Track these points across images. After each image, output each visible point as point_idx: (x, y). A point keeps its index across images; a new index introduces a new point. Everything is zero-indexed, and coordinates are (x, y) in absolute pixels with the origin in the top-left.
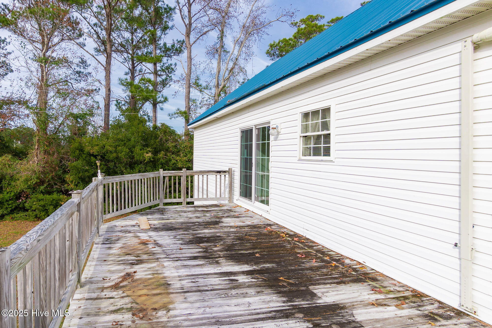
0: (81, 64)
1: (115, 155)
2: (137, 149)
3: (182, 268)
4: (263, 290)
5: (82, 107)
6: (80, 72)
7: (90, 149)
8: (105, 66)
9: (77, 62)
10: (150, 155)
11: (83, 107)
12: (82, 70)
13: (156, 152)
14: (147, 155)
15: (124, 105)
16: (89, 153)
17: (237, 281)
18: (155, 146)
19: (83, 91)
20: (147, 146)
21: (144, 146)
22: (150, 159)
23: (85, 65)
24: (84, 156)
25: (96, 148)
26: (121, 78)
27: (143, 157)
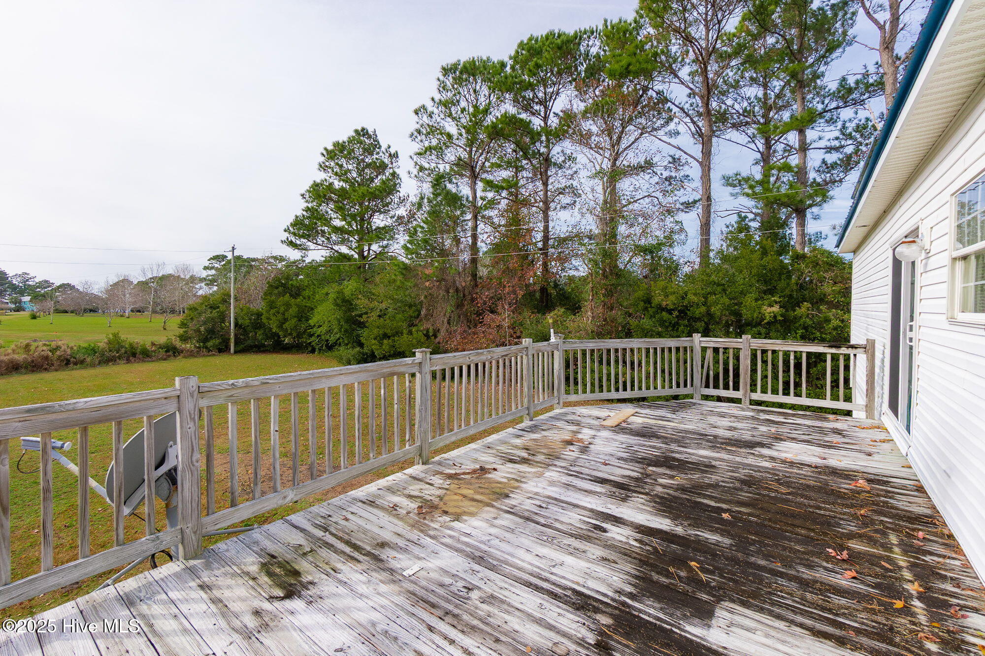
0: (671, 165)
1: (703, 309)
2: (749, 300)
3: (561, 486)
4: (619, 561)
5: (656, 234)
6: (671, 177)
7: (662, 300)
8: (700, 160)
9: (665, 163)
10: (776, 309)
11: (658, 233)
12: (673, 174)
13: (791, 303)
14: (770, 310)
15: (754, 220)
16: (660, 306)
17: (605, 531)
18: (787, 292)
19: (678, 206)
20: (771, 292)
21: (765, 292)
22: (775, 317)
23: (679, 164)
24: (651, 311)
25: (672, 298)
26: (727, 174)
27: (760, 313)
